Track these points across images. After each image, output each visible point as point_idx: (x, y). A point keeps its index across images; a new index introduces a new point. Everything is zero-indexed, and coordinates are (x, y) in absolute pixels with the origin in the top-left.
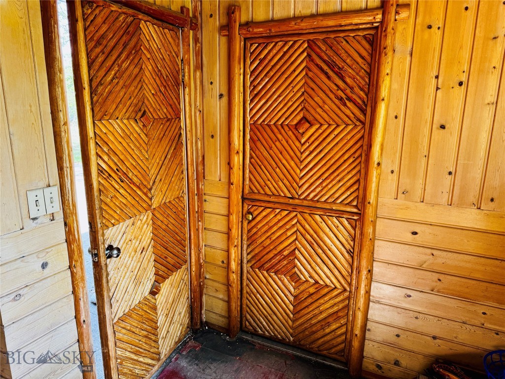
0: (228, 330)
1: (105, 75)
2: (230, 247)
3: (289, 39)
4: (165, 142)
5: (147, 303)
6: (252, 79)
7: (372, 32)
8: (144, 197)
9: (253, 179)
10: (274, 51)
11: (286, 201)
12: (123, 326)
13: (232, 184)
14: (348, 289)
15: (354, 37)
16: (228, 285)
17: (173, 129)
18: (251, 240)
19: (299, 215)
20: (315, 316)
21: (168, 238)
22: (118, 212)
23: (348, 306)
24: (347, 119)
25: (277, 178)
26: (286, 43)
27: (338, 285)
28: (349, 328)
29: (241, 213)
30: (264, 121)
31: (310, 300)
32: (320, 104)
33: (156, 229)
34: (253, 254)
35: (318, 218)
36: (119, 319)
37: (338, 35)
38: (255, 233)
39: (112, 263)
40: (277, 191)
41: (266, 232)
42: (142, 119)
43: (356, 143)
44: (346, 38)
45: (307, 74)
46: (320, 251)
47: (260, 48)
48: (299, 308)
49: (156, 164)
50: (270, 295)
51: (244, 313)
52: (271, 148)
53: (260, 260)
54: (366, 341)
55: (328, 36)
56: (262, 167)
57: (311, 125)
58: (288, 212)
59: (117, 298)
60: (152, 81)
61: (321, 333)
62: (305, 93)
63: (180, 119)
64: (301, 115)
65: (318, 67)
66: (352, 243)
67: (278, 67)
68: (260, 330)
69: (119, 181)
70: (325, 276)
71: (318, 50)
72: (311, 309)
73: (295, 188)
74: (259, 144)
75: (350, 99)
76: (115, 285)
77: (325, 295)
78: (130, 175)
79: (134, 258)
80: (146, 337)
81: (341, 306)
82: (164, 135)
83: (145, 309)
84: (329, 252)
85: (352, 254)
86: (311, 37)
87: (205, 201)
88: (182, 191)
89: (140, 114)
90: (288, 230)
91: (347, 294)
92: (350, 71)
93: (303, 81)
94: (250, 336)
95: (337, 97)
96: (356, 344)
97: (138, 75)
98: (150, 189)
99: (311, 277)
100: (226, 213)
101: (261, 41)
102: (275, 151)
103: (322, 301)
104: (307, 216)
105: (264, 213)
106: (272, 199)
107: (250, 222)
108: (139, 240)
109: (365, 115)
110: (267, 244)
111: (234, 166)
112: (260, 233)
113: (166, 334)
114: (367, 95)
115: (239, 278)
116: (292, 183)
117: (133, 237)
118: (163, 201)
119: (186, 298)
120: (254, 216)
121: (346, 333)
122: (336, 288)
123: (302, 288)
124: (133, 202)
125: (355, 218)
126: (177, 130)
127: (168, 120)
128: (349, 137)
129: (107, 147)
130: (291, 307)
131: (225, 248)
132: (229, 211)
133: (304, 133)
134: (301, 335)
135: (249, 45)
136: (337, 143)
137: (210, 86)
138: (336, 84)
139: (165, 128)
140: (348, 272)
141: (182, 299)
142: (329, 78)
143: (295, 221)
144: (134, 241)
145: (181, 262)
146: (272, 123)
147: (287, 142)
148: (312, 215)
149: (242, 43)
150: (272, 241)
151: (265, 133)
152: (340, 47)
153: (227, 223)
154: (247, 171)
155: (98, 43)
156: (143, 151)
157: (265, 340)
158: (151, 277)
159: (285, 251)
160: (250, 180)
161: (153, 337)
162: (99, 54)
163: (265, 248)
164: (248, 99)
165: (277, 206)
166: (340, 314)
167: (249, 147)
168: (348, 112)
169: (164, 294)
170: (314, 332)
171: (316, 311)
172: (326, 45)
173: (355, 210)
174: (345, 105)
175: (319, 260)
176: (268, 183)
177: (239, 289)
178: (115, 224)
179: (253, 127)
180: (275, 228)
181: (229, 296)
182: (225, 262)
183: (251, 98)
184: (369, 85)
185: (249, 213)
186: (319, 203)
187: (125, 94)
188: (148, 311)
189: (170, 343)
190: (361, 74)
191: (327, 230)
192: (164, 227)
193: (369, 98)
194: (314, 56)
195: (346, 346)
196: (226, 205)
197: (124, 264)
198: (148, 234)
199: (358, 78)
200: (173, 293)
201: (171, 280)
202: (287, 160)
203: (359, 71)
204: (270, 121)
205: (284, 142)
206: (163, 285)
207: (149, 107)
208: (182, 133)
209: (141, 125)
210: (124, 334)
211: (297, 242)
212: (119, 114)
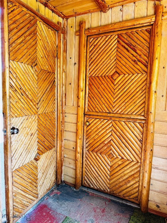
0: (75, 186)
1: (17, 39)
2: (77, 139)
3: (108, 34)
4: (47, 82)
5: (32, 164)
6: (90, 55)
7: (150, 27)
8: (34, 107)
9: (90, 104)
10: (101, 41)
11: (106, 114)
12: (17, 174)
13: (79, 107)
14: (140, 161)
15: (140, 31)
16: (76, 160)
17: (51, 77)
18: (88, 136)
19: (113, 122)
20: (122, 177)
21: (45, 131)
22: (19, 111)
23: (139, 171)
24: (138, 71)
25: (102, 103)
26: (107, 36)
27: (134, 159)
28: (141, 184)
29: (83, 122)
30: (96, 75)
31: (119, 168)
32: (124, 64)
33: (40, 125)
34: (89, 143)
35: (123, 123)
36: (16, 170)
37: (133, 30)
38: (90, 132)
39: (14, 137)
40: (102, 110)
41: (96, 131)
42: (35, 67)
43: (143, 82)
44: (137, 31)
45: (117, 50)
46: (124, 141)
47: (94, 40)
48: (113, 173)
49: (41, 92)
50: (97, 166)
51: (84, 176)
52: (99, 88)
53: (92, 146)
54: (150, 191)
55: (128, 31)
56: (95, 98)
57: (120, 75)
58: (107, 120)
59: (16, 158)
60: (41, 51)
61: (125, 187)
62: (117, 60)
63: (55, 73)
64: (115, 70)
65: (123, 46)
66: (142, 136)
67: (103, 48)
68: (92, 185)
69: (21, 94)
70: (127, 154)
71: (123, 38)
72: (119, 173)
73: (111, 107)
74: (93, 86)
75: (139, 61)
76: (15, 150)
77: (127, 165)
78: (27, 93)
79: (27, 138)
80: (31, 183)
81: (136, 171)
82: (46, 79)
83: (31, 167)
84: (129, 141)
85: (142, 142)
86: (119, 32)
87: (66, 116)
88: (54, 109)
89: (34, 64)
90: (107, 130)
91: (139, 164)
92: (139, 47)
93: (116, 54)
94: (87, 188)
95: (132, 60)
96: (145, 192)
97: (35, 46)
98: (38, 104)
99: (119, 155)
100: (75, 122)
101: (95, 36)
102: (101, 90)
103: (125, 168)
104: (117, 122)
105: (95, 122)
106: (100, 114)
107: (88, 126)
108: (30, 128)
109: (147, 68)
110: (96, 138)
111: (80, 98)
112: (92, 132)
113: (42, 184)
114: (148, 58)
115: (81, 156)
116: (109, 105)
117: (27, 126)
118: (44, 112)
119: (54, 166)
120: (90, 123)
121: (138, 186)
122: (133, 161)
123: (115, 162)
124: (28, 108)
125: (143, 122)
126: (53, 78)
127: (49, 72)
128: (139, 80)
129: (15, 75)
130: (109, 172)
131: (75, 140)
132: (77, 121)
133: (116, 79)
134: (114, 188)
135: (89, 39)
136: (133, 83)
137: (70, 59)
138: (132, 54)
139: (47, 76)
140: (140, 152)
141: (51, 166)
142: (128, 51)
143: (111, 125)
144: (27, 128)
145: (52, 146)
146: (100, 75)
147: (107, 85)
148: (120, 122)
149: (86, 38)
150: (99, 136)
151: (96, 81)
152: (134, 36)
153: (76, 127)
154: (87, 100)
155: (14, 22)
156: (35, 83)
157: (94, 191)
158: (35, 150)
159: (105, 141)
160: (88, 105)
161: (35, 184)
162: (14, 28)
163: (95, 140)
164: (88, 65)
165: (101, 117)
166: (135, 176)
167: (88, 88)
168: (138, 67)
169: (42, 161)
170: (121, 186)
171: (122, 175)
172: (127, 36)
173: (143, 118)
174: (137, 64)
175: (123, 146)
176: (97, 106)
177: (81, 162)
178: (17, 116)
179: (90, 78)
180: (100, 129)
181: (76, 167)
182: (74, 148)
183: (89, 64)
184: (149, 53)
185: (87, 121)
186: (124, 115)
187: (27, 52)
188: (32, 168)
189: (44, 189)
190: (144, 48)
191: (128, 129)
192: (44, 125)
193: (149, 60)
194: (121, 42)
195: (139, 194)
196: (76, 118)
197: (21, 140)
198: (35, 127)
199: (143, 50)
200: (47, 162)
201: (46, 155)
202: (107, 94)
203: (144, 47)
204: (99, 75)
205: (105, 85)
206: (42, 156)
207: (39, 62)
208: (55, 80)
209: (34, 70)
210: (18, 179)
211: (112, 136)
212: (23, 61)
